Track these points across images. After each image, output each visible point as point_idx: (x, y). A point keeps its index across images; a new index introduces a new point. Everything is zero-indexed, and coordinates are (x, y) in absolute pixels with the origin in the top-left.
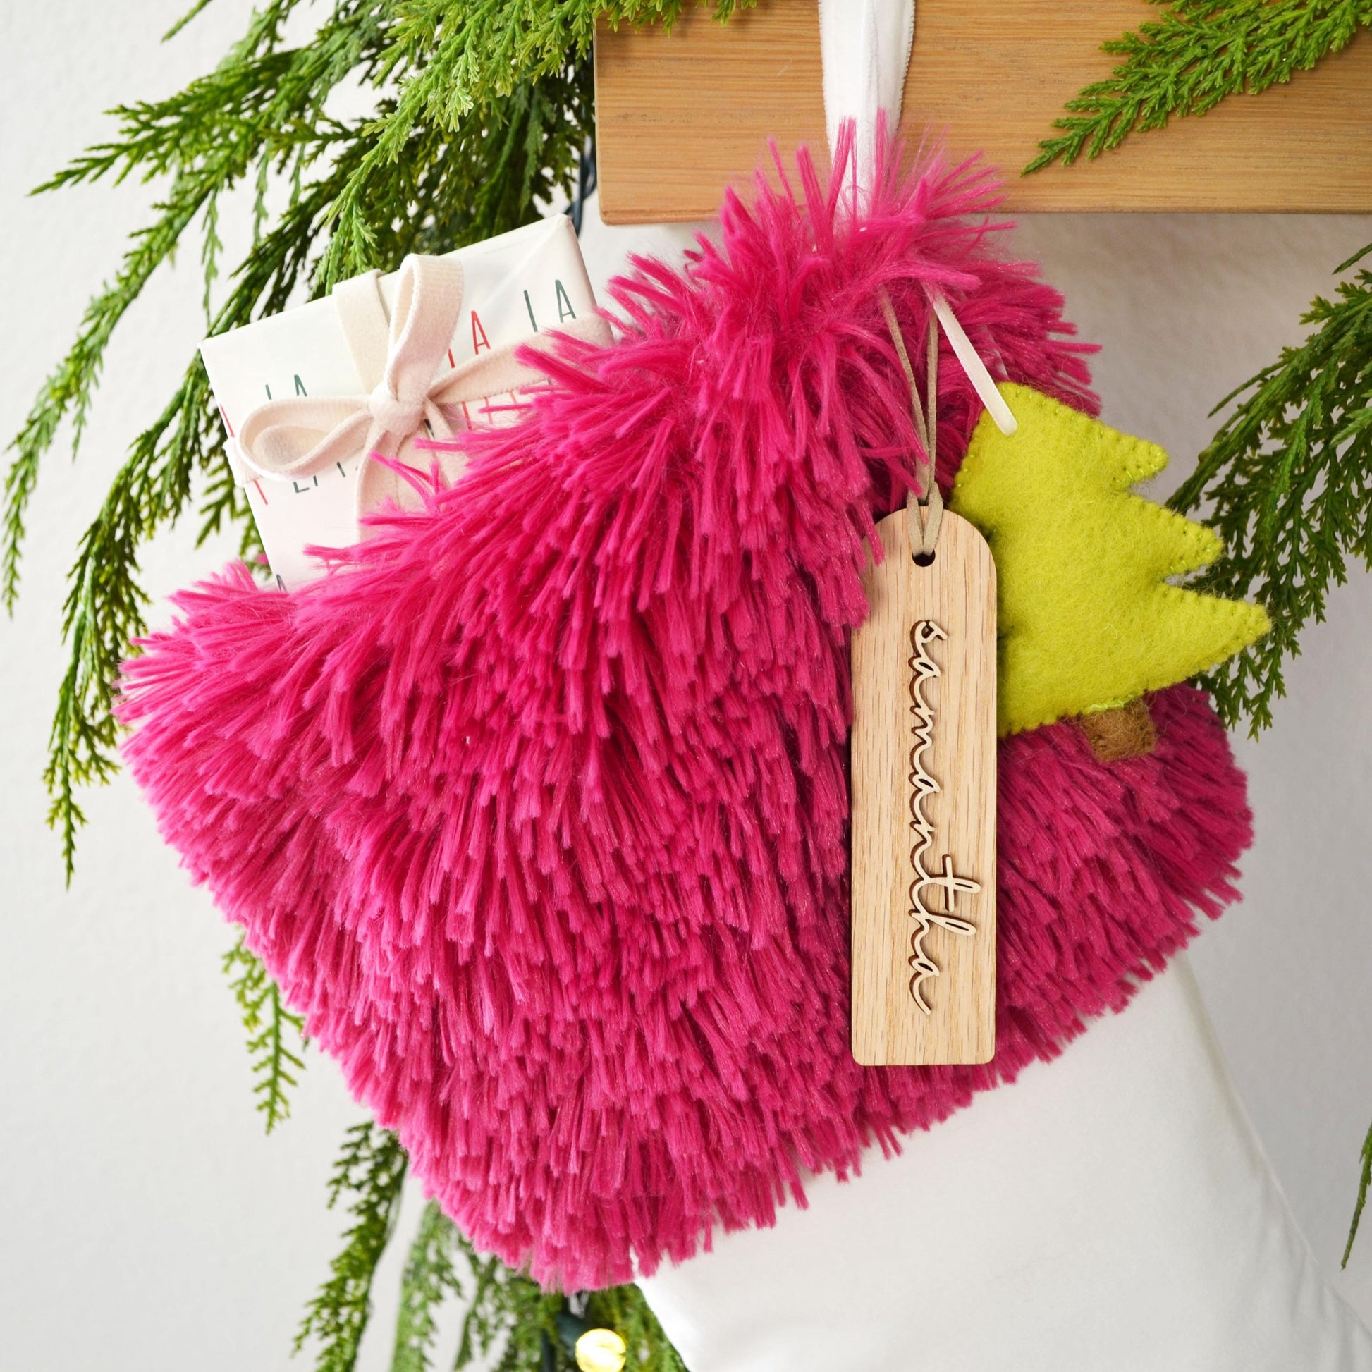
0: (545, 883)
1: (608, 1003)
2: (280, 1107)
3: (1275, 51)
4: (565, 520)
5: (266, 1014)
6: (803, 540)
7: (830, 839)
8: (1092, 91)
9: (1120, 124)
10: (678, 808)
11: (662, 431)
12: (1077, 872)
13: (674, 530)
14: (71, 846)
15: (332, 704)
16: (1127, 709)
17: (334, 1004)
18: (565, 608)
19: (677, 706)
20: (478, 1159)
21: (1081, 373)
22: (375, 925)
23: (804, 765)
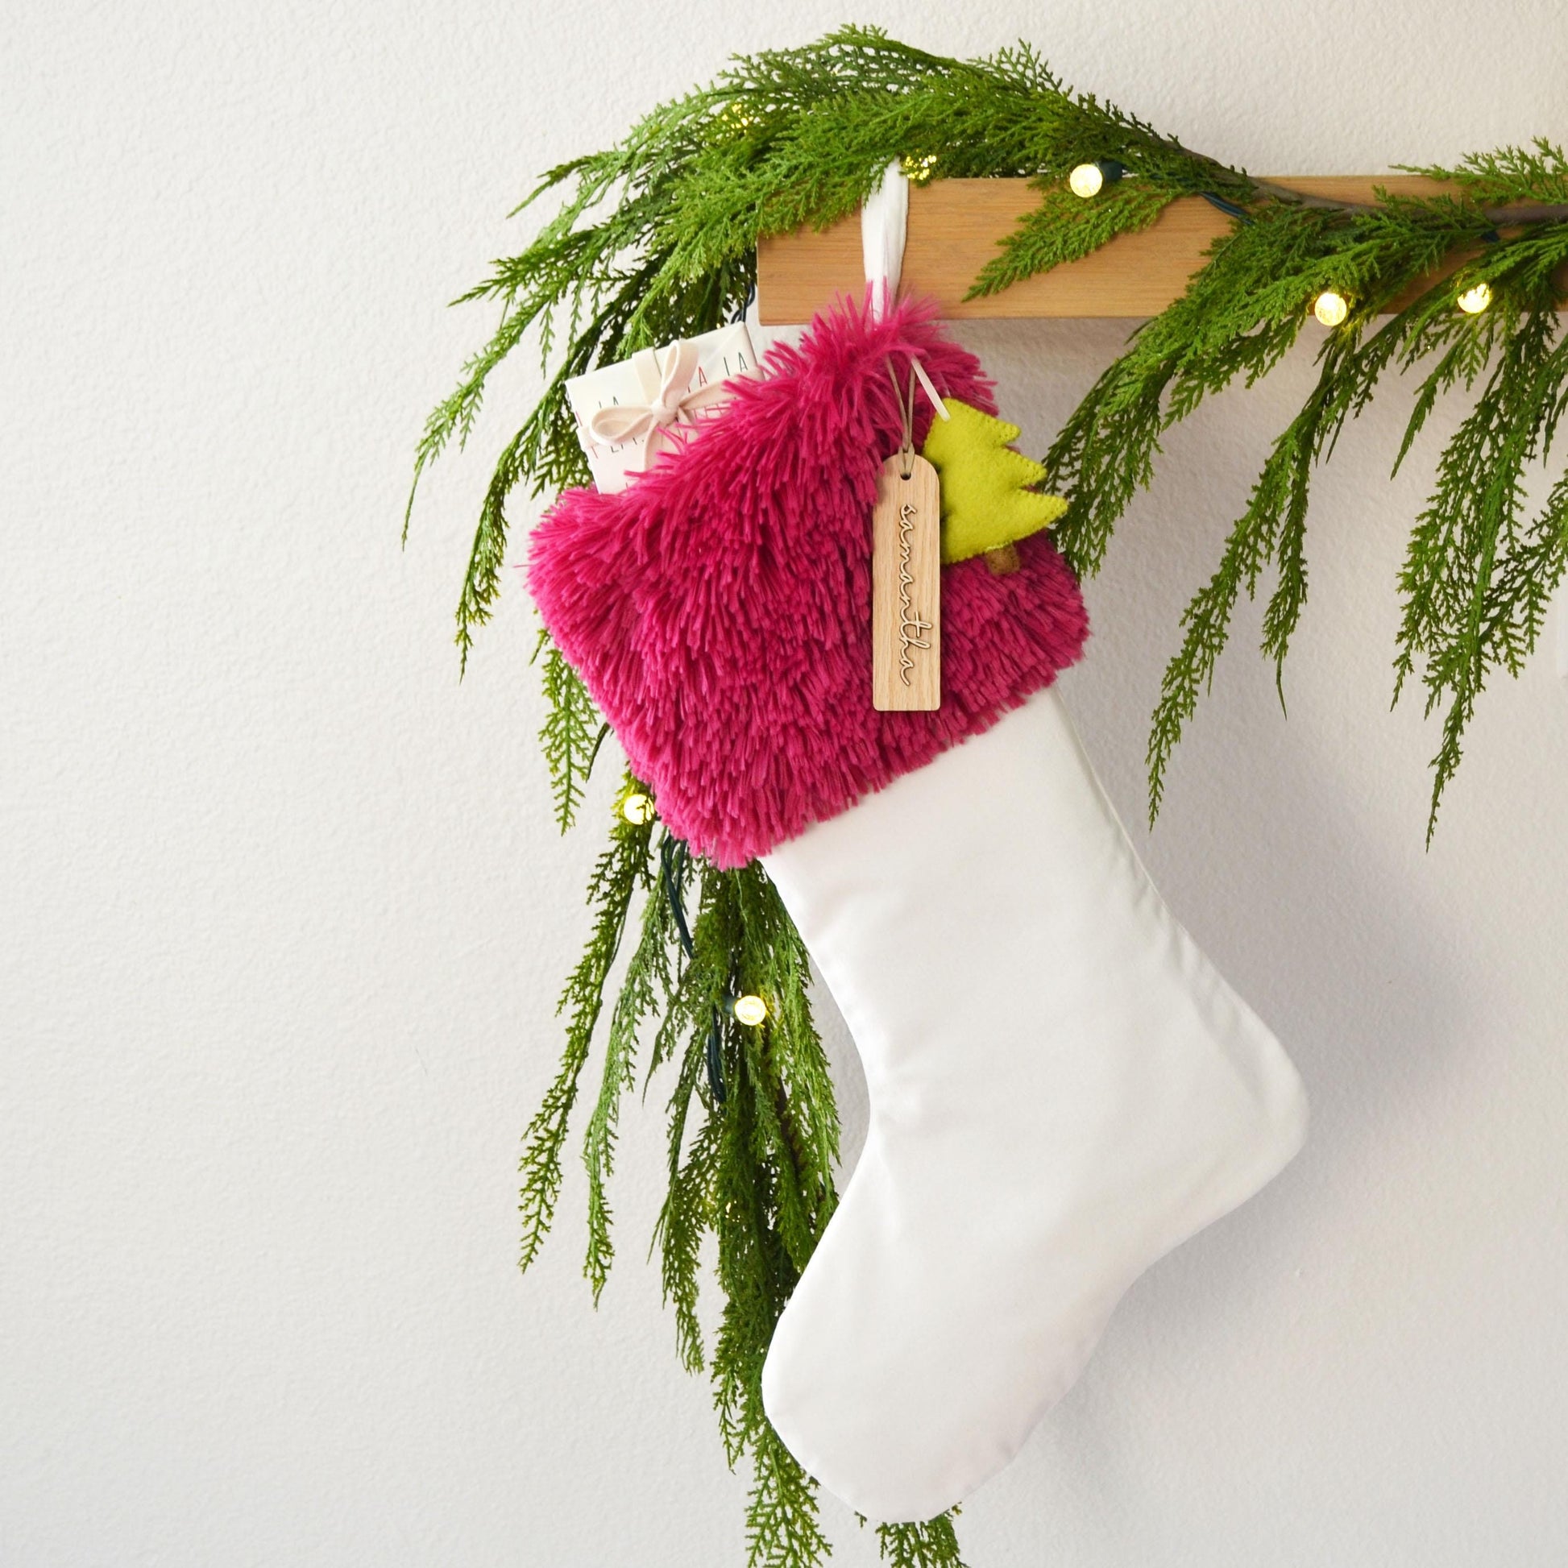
0: (732, 618)
1: (760, 677)
2: (570, 820)
3: (1076, 244)
4: (744, 452)
5: (563, 766)
6: (847, 463)
7: (862, 601)
8: (993, 262)
9: (1006, 278)
10: (792, 582)
11: (786, 416)
12: (983, 626)
13: (791, 457)
14: (464, 659)
15: (639, 538)
16: (1005, 549)
17: (627, 697)
18: (744, 488)
19: (792, 533)
20: (695, 772)
21: (989, 395)
22: (653, 645)
23: (849, 563)
